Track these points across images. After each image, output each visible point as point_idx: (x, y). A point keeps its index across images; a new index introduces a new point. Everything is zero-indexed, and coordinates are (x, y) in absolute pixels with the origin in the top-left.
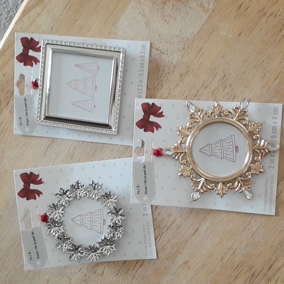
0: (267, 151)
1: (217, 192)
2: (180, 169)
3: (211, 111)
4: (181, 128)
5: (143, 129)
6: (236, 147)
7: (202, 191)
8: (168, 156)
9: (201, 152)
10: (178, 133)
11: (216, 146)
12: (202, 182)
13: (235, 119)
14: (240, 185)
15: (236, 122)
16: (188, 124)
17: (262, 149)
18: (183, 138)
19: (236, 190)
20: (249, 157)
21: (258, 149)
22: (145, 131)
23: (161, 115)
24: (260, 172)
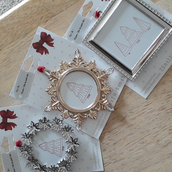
0: (105, 108)
1: (62, 114)
2: (48, 87)
3: (88, 64)
4: (64, 62)
5: (36, 50)
6: (89, 94)
7: (53, 108)
8: (46, 75)
9: (67, 84)
10: (60, 65)
11: (78, 86)
12: (57, 103)
13: (98, 77)
14: (77, 118)
15: (98, 80)
16: (70, 63)
17: (103, 105)
18: (61, 70)
19: (74, 120)
20: (93, 105)
21: (100, 104)
22: (37, 51)
23: (51, 45)
24: (94, 118)
